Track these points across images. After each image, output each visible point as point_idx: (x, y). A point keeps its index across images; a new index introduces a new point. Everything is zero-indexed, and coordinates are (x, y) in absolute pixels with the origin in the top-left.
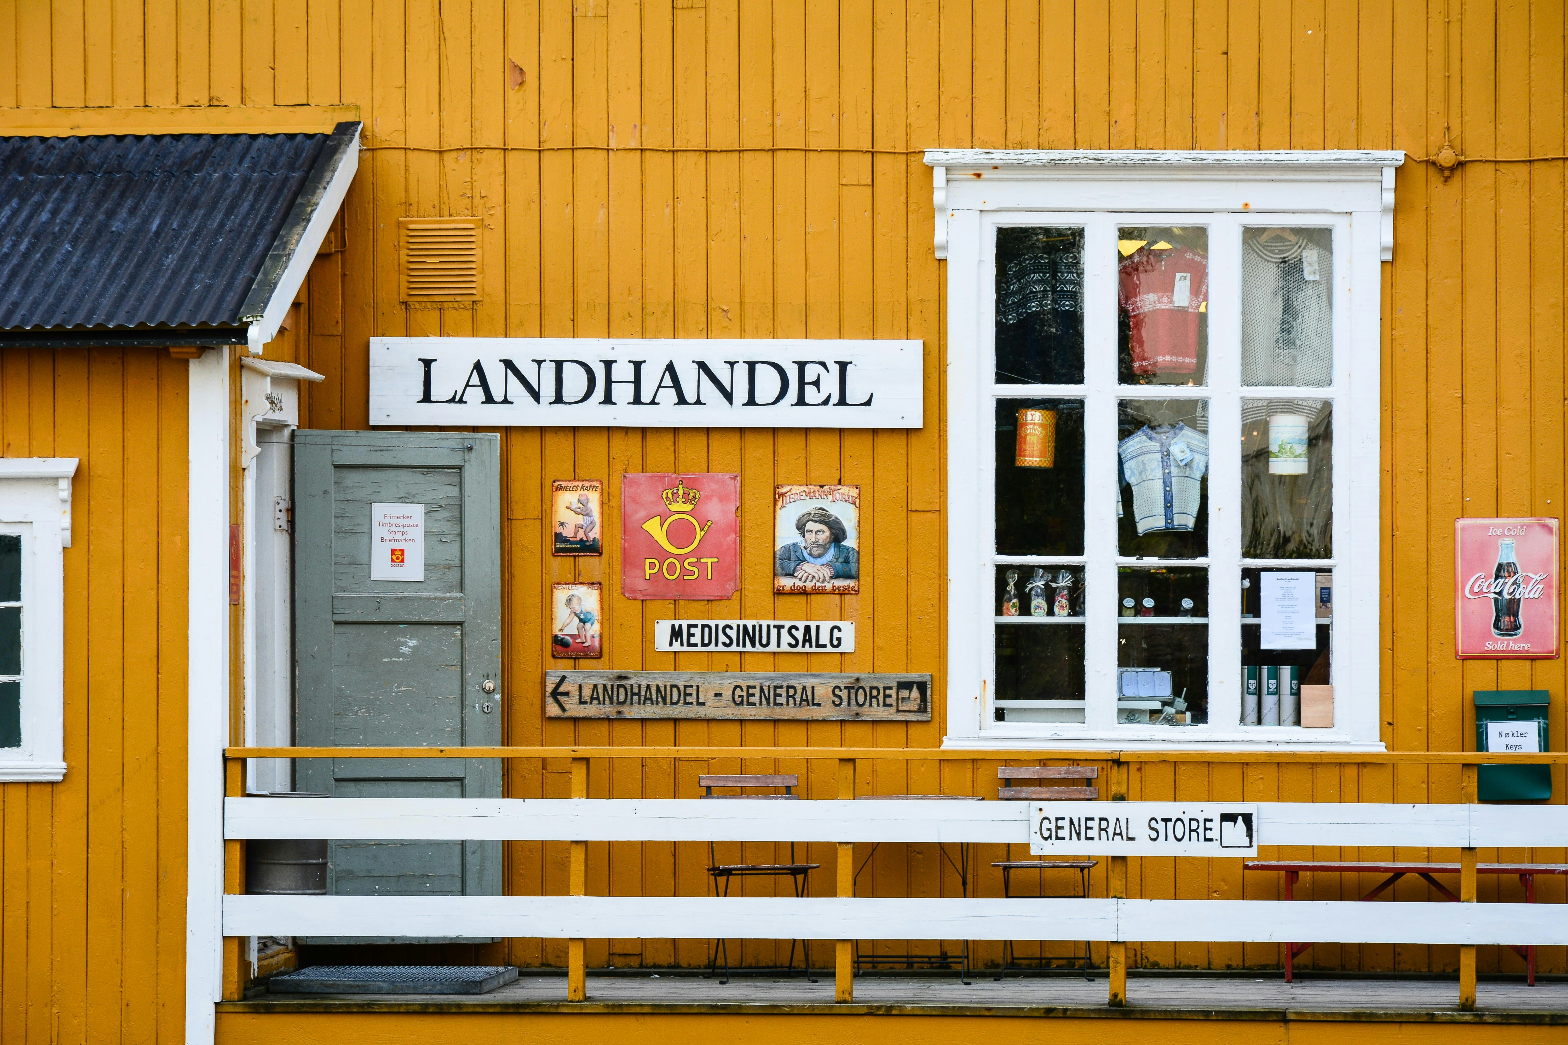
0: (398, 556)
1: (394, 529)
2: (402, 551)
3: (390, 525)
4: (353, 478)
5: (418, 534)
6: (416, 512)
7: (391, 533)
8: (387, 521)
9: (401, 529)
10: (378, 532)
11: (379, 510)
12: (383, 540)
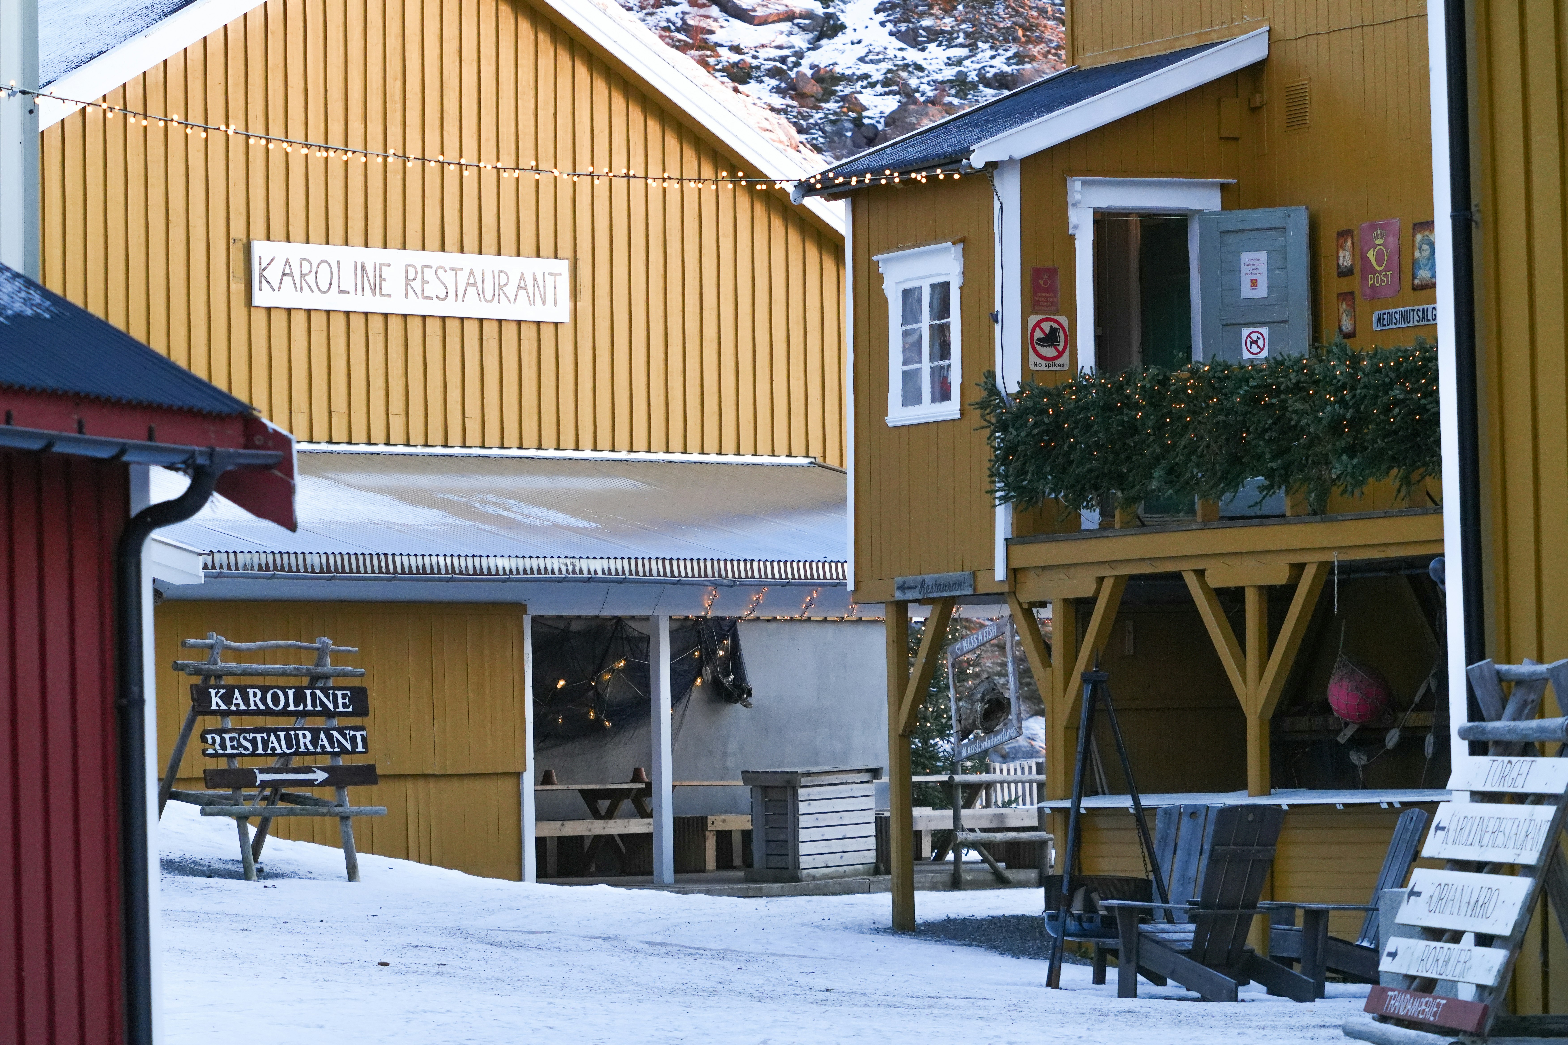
0: (1254, 283)
1: (1252, 267)
2: (1256, 280)
3: (1250, 265)
4: (1230, 238)
5: (1264, 269)
6: (1263, 256)
7: (1250, 269)
8: (1248, 263)
9: (1255, 267)
10: (1244, 269)
11: (1245, 257)
12: (1246, 274)
